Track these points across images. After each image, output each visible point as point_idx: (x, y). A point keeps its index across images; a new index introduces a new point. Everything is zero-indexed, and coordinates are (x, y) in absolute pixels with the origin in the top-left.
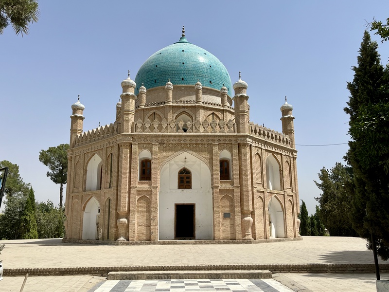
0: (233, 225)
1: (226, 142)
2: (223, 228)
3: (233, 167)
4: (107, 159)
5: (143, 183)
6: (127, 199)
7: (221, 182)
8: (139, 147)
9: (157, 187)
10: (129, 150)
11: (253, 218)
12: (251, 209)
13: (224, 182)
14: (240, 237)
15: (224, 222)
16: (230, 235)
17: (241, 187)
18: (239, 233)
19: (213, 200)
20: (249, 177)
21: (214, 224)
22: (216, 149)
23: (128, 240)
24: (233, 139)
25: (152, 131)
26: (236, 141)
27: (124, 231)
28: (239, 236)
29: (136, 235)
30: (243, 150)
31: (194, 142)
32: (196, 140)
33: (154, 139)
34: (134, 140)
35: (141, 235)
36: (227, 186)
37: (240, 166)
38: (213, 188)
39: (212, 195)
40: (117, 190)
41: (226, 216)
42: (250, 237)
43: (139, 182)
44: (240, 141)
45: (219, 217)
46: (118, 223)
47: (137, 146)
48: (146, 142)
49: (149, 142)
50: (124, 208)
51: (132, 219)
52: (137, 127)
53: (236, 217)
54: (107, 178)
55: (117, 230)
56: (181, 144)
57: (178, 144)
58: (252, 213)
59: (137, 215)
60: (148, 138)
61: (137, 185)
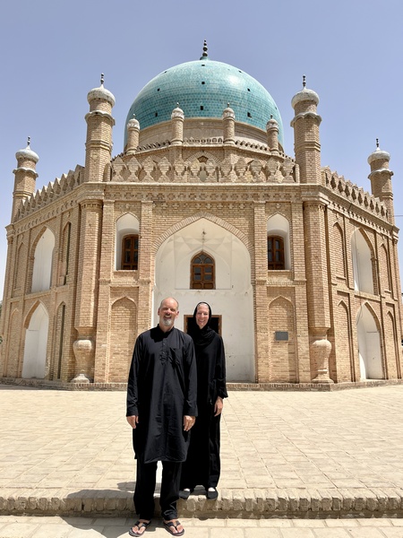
0: (294, 355)
1: (281, 200)
2: (274, 360)
3: (292, 246)
4: (62, 233)
5: (122, 275)
6: (92, 304)
7: (270, 274)
8: (116, 209)
9: (149, 282)
10: (97, 215)
11: (333, 342)
12: (328, 325)
13: (276, 274)
14: (308, 378)
15: (275, 349)
16: (288, 374)
17: (308, 283)
18: (306, 369)
19: (255, 307)
20: (324, 265)
21: (256, 352)
22: (260, 212)
23: (92, 381)
24: (293, 194)
25: (140, 180)
26: (298, 197)
27: (85, 364)
28: (305, 375)
29: (107, 371)
30: (311, 214)
31: (220, 199)
32: (224, 197)
33: (145, 194)
34: (107, 195)
35: (117, 372)
36: (281, 280)
37: (307, 244)
38: (254, 284)
39: (252, 298)
40: (76, 287)
41: (280, 337)
42: (326, 378)
43: (115, 273)
44: (305, 196)
45: (266, 339)
46: (75, 348)
47: (113, 206)
48: (129, 200)
49: (135, 199)
50: (85, 320)
51: (101, 341)
52: (113, 173)
53: (299, 340)
54: (62, 267)
55: (74, 362)
56: (195, 203)
57: (189, 203)
58: (330, 333)
59: (110, 334)
60: (134, 193)
61: (112, 278)
